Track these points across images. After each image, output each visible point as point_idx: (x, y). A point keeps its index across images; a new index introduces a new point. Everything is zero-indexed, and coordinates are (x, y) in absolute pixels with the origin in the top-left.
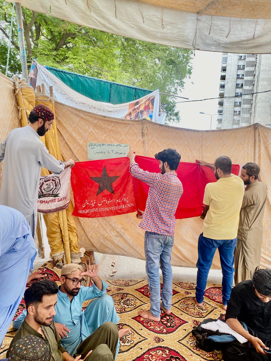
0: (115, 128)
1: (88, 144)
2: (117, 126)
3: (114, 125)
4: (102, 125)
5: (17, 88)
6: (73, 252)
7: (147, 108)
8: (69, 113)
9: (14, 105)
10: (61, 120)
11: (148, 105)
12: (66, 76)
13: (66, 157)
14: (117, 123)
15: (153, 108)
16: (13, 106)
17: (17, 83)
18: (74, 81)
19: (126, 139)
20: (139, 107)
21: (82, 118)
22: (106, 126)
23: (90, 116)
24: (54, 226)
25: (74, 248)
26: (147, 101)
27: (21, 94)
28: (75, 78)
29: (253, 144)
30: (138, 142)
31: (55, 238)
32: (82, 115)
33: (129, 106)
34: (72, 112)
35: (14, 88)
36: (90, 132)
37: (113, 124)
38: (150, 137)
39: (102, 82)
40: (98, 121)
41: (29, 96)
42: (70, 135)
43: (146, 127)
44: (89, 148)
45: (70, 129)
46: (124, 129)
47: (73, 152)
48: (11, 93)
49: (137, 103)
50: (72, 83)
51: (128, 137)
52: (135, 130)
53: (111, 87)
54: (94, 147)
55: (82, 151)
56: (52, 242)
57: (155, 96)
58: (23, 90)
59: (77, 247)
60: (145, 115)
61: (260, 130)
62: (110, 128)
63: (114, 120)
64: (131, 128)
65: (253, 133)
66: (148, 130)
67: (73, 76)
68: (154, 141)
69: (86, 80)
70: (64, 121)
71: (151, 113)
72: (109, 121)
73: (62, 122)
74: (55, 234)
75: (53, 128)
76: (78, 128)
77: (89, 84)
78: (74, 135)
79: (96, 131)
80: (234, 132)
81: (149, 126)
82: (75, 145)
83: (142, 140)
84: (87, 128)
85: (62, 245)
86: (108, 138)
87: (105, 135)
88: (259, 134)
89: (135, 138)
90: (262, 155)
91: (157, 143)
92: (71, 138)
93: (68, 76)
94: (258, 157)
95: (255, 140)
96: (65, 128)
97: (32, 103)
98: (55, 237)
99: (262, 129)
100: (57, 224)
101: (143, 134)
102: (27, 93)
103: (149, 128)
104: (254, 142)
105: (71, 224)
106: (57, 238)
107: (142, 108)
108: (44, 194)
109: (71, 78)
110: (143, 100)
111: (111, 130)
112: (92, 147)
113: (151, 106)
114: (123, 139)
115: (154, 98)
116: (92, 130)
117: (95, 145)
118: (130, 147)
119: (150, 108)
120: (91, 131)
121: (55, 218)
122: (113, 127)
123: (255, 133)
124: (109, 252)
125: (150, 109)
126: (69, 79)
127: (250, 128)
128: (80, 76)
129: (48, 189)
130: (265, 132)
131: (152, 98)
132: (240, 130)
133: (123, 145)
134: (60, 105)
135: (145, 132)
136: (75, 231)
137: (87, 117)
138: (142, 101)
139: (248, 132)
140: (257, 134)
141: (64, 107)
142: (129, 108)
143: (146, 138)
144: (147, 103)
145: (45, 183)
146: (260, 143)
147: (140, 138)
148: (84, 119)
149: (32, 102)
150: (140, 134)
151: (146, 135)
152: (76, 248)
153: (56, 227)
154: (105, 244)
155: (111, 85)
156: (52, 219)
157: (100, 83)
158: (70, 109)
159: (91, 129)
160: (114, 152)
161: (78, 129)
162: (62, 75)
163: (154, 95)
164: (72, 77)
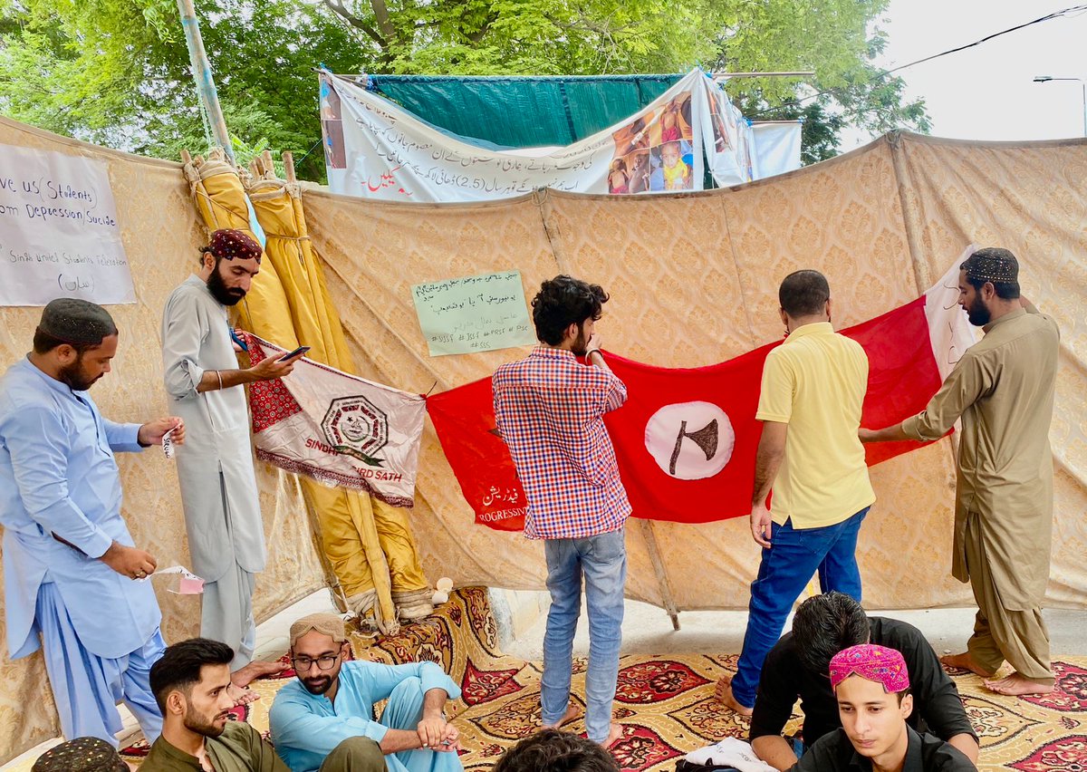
0: (471, 231)
1: (414, 288)
2: (476, 225)
3: (468, 223)
4: (437, 228)
5: (192, 179)
6: (403, 590)
7: (673, 135)
8: (347, 215)
9: (192, 225)
10: (333, 237)
11: (675, 125)
12: (429, 90)
13: (365, 337)
14: (472, 214)
15: (689, 131)
16: (190, 230)
17: (189, 168)
18: (457, 99)
19: (508, 257)
20: (646, 136)
21: (381, 221)
22: (446, 230)
23: (399, 212)
24: (336, 524)
25: (403, 577)
26: (665, 112)
27: (204, 193)
28: (456, 89)
29: (898, 200)
30: (540, 258)
31: (347, 557)
32: (379, 214)
33: (615, 140)
34: (354, 212)
35: (185, 182)
36: (410, 255)
37: (464, 220)
38: (571, 239)
39: (533, 85)
40: (424, 222)
41: (226, 195)
42: (363, 274)
43: (554, 211)
44: (418, 300)
45: (359, 259)
46: (495, 230)
47: (379, 321)
48: (178, 196)
49: (638, 125)
50: (452, 106)
51: (512, 250)
52: (524, 225)
53: (563, 92)
54: (430, 294)
55: (403, 314)
56: (340, 568)
57: (690, 92)
58: (208, 183)
59: (413, 576)
60: (670, 157)
61: (910, 150)
62: (459, 233)
63: (463, 210)
64: (512, 221)
65: (890, 163)
66: (560, 217)
67: (450, 86)
68: (586, 245)
69: (488, 90)
70: (340, 240)
71: (686, 150)
72: (449, 215)
73: (336, 241)
74: (343, 544)
75: (303, 265)
76: (380, 250)
77: (498, 100)
78: (373, 272)
79: (426, 248)
80: (822, 174)
81: (562, 207)
82: (382, 300)
83: (549, 250)
84: (400, 245)
85: (368, 572)
86: (460, 262)
87: (452, 256)
88: (910, 165)
89: (529, 248)
90: (932, 229)
91: (593, 250)
92: (368, 281)
93: (435, 89)
94: (924, 238)
95: (901, 186)
96: (347, 257)
97: (236, 211)
98: (347, 554)
99: (917, 144)
100: (346, 519)
101: (548, 234)
102: (219, 186)
103: (561, 213)
104: (900, 193)
105: (386, 517)
106: (350, 555)
107: (655, 140)
108: (342, 444)
109: (445, 94)
110: (654, 111)
111: (463, 239)
112: (427, 295)
113: (683, 125)
114: (500, 256)
115: (690, 97)
116: (417, 251)
117: (433, 288)
118: (523, 277)
119: (683, 133)
120: (414, 253)
121: (337, 504)
122: (465, 229)
123: (895, 162)
124: (533, 583)
125: (681, 136)
126: (442, 98)
127: (875, 151)
128: (466, 81)
129: (355, 434)
130: (928, 154)
131: (681, 101)
132: (843, 164)
133: (503, 275)
134: (319, 198)
135: (553, 226)
136: (402, 533)
137: (394, 218)
138: (651, 114)
139: (871, 165)
140: (903, 166)
141: (331, 200)
142: (618, 146)
143: (558, 242)
144: (669, 120)
145: (345, 415)
146: (919, 191)
147: (543, 244)
148: (389, 224)
149: (238, 208)
150: (541, 233)
151: (556, 235)
152: (407, 577)
153: (344, 527)
154: (515, 563)
155: (561, 85)
156: (328, 506)
157: (530, 88)
158: (346, 203)
159: (412, 246)
160: (486, 298)
161: (380, 253)
162: (419, 91)
163: (688, 90)
164: (448, 90)
